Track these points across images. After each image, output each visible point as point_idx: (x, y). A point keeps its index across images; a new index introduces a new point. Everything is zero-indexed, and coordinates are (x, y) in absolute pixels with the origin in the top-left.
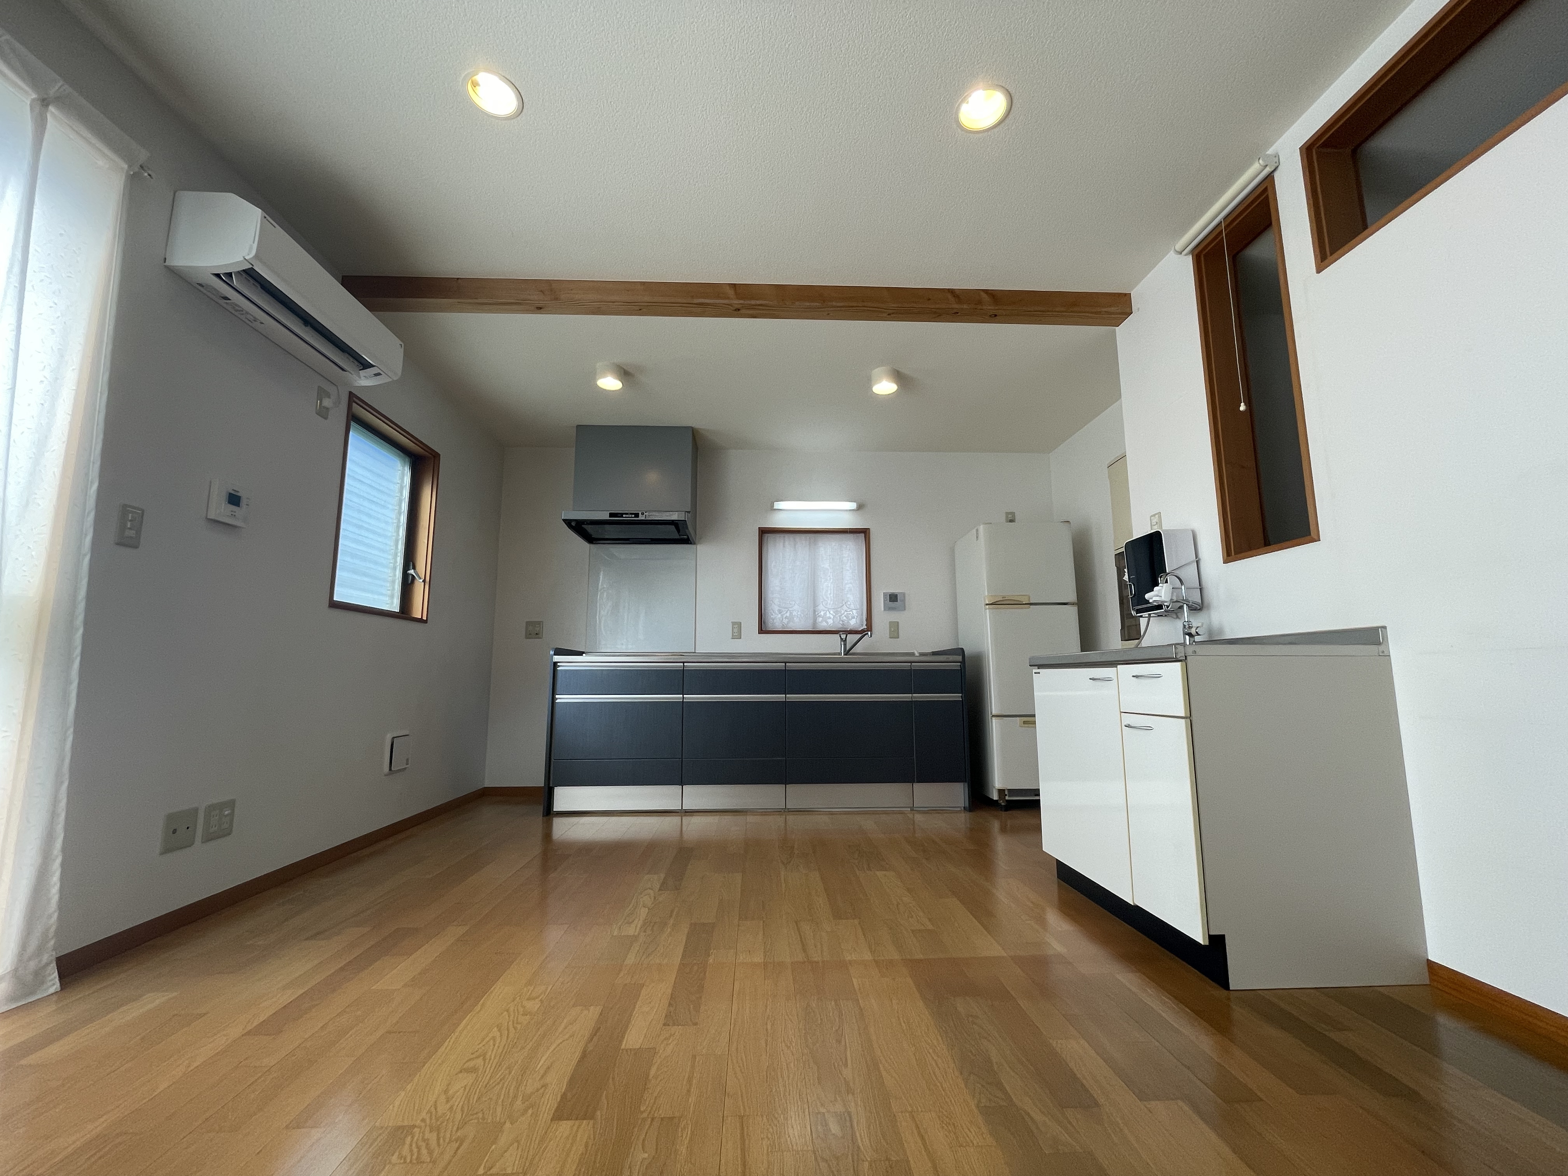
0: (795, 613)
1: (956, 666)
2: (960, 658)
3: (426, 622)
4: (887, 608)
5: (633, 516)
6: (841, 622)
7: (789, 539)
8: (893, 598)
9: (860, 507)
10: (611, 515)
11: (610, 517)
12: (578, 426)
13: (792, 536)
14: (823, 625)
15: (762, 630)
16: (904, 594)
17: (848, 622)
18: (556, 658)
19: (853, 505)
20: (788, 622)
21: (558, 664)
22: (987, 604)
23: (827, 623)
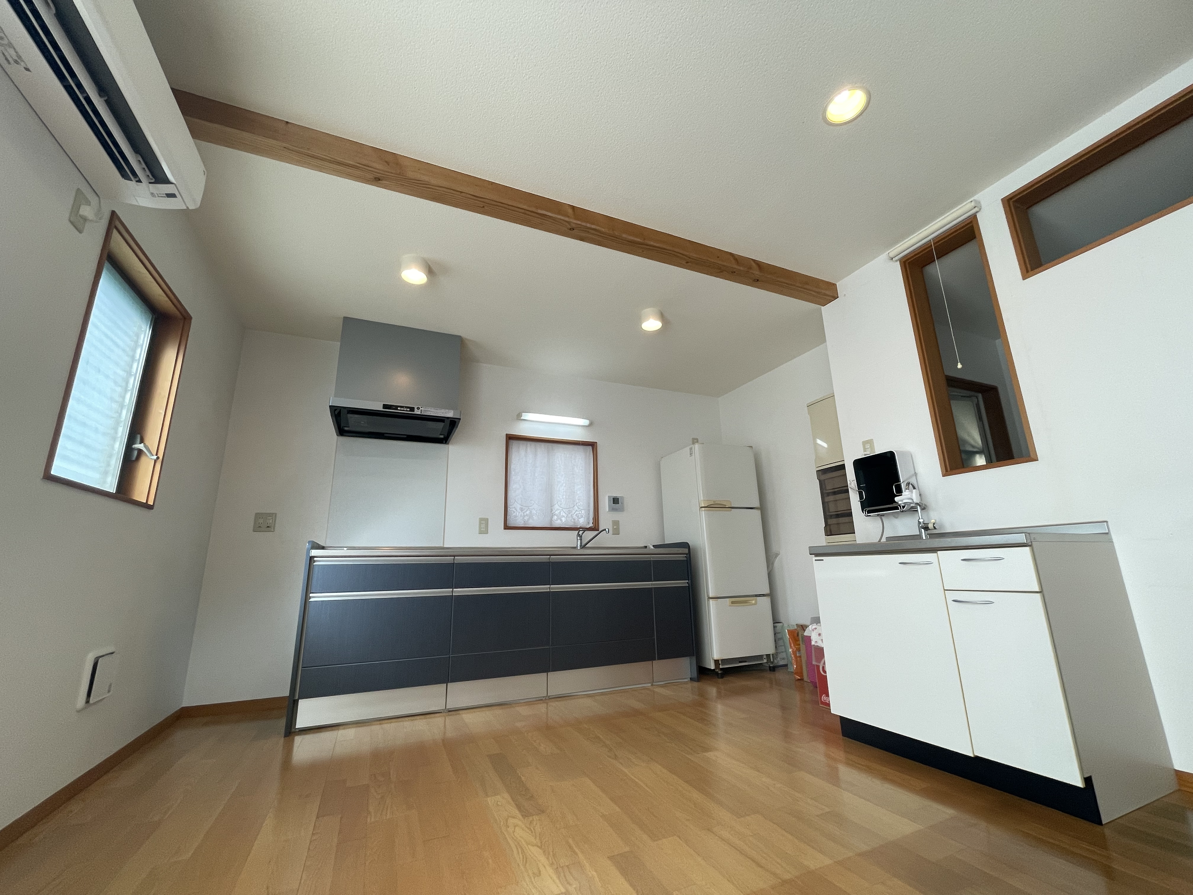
0: (534, 512)
1: (682, 557)
2: (686, 551)
3: (151, 507)
4: (612, 509)
5: (408, 410)
6: (573, 520)
7: (531, 446)
8: (616, 501)
9: (591, 424)
10: (385, 406)
11: (383, 408)
12: (346, 319)
13: (533, 444)
14: (557, 523)
15: (507, 527)
16: (622, 497)
17: (578, 520)
18: (314, 552)
19: (586, 422)
20: (528, 519)
21: (315, 559)
22: (701, 507)
23: (561, 520)
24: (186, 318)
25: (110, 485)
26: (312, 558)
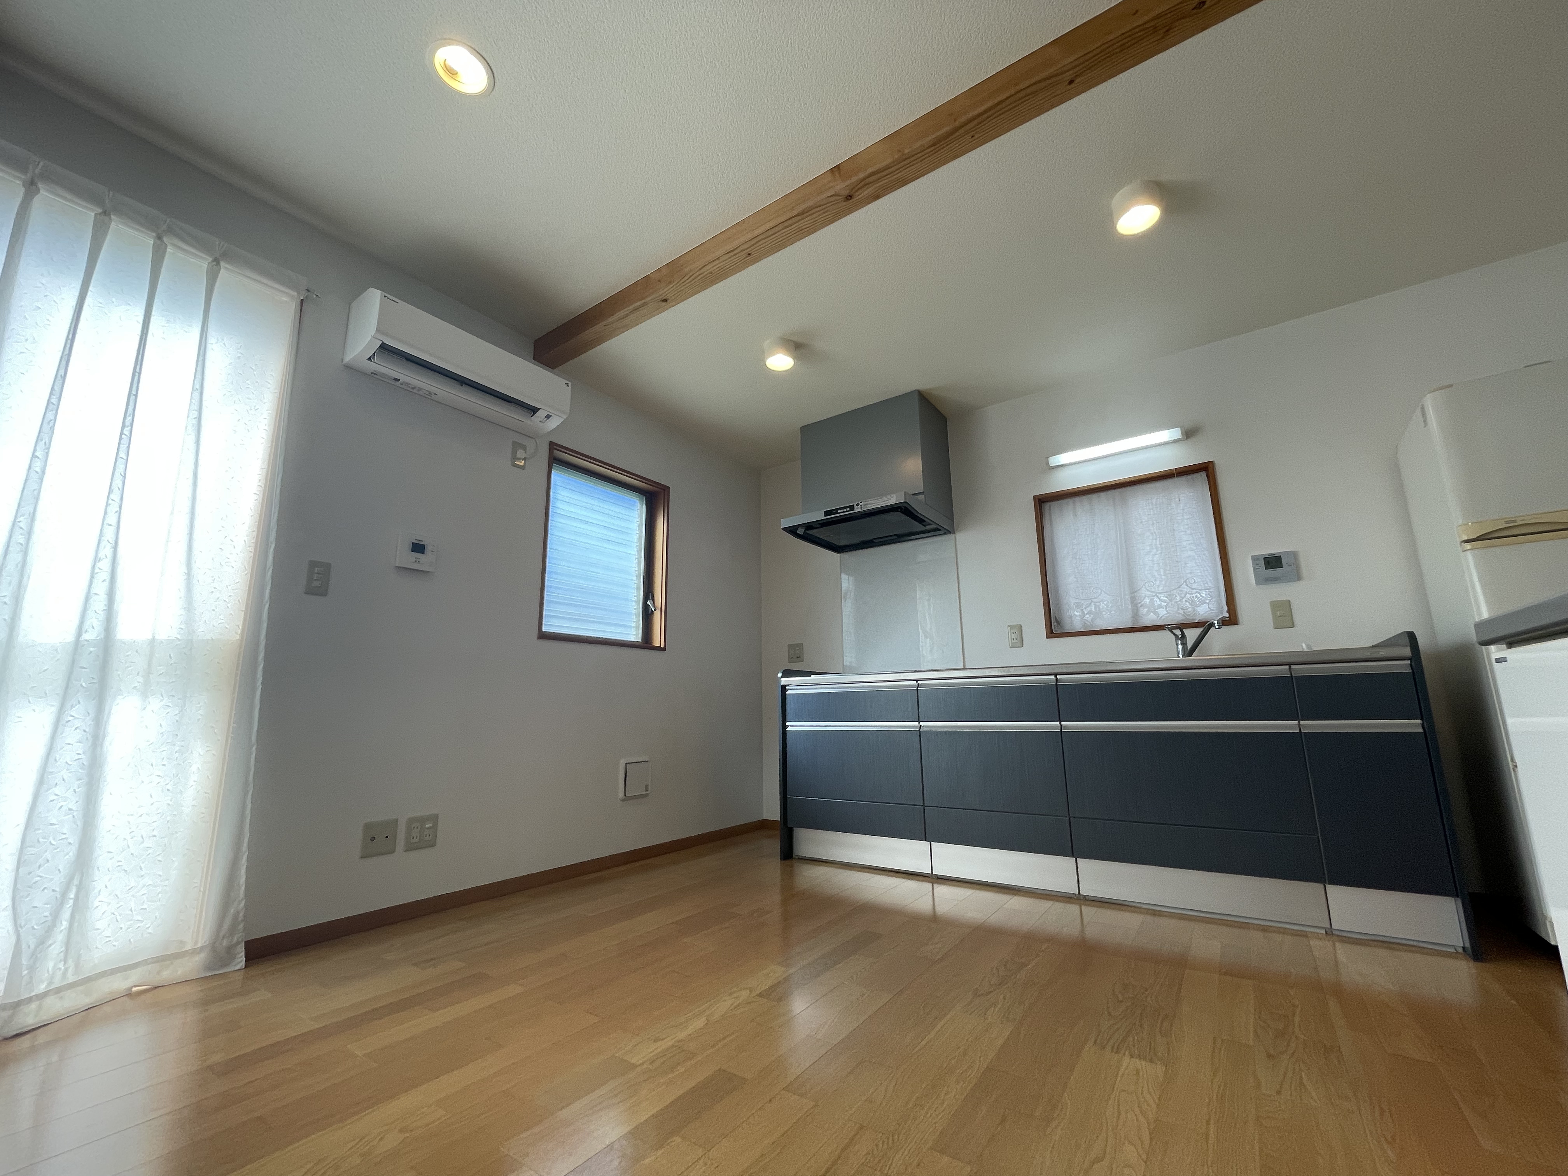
0: (1102, 606)
1: (1403, 666)
2: (1407, 651)
3: (664, 649)
4: (1261, 581)
5: (848, 509)
6: (1181, 611)
7: (1082, 504)
8: (1273, 562)
9: (1189, 434)
10: (827, 513)
11: (825, 516)
12: (803, 429)
13: (1085, 498)
14: (1149, 619)
15: (1051, 633)
16: (1294, 555)
17: (1194, 610)
18: (784, 681)
19: (1172, 434)
20: (1092, 620)
21: (787, 688)
22: (1467, 541)
23: (1155, 613)
24: (665, 489)
25: (635, 635)
26: (784, 688)
